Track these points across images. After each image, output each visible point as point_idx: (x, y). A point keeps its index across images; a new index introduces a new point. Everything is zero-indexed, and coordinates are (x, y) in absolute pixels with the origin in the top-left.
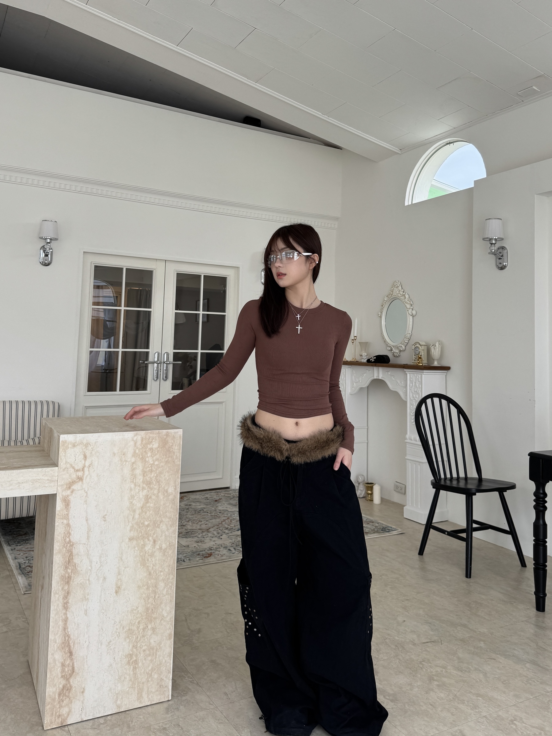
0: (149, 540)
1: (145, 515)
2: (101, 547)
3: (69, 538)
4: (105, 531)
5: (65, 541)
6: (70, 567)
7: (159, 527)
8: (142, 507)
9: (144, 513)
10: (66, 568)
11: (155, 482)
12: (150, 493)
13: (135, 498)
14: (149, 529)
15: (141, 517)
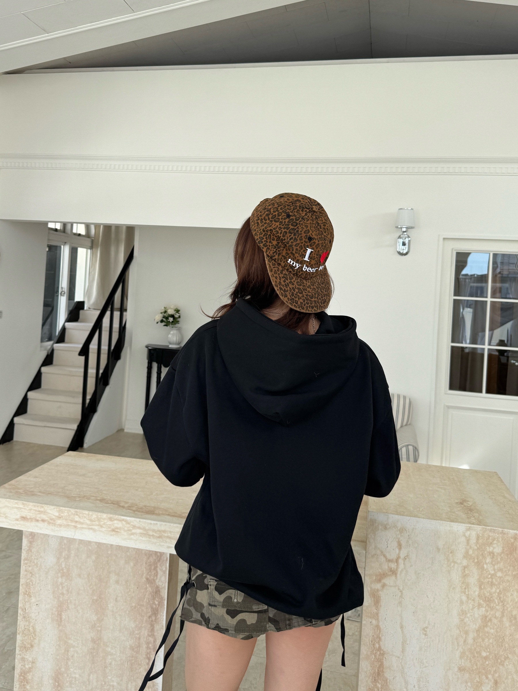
0: (487, 678)
1: (482, 643)
2: (420, 668)
3: (379, 644)
4: (426, 648)
5: (374, 646)
6: (380, 682)
7: (503, 665)
8: (478, 631)
9: (480, 640)
10: (375, 681)
11: (498, 601)
12: (490, 614)
13: (468, 615)
14: (487, 663)
15: (477, 644)
